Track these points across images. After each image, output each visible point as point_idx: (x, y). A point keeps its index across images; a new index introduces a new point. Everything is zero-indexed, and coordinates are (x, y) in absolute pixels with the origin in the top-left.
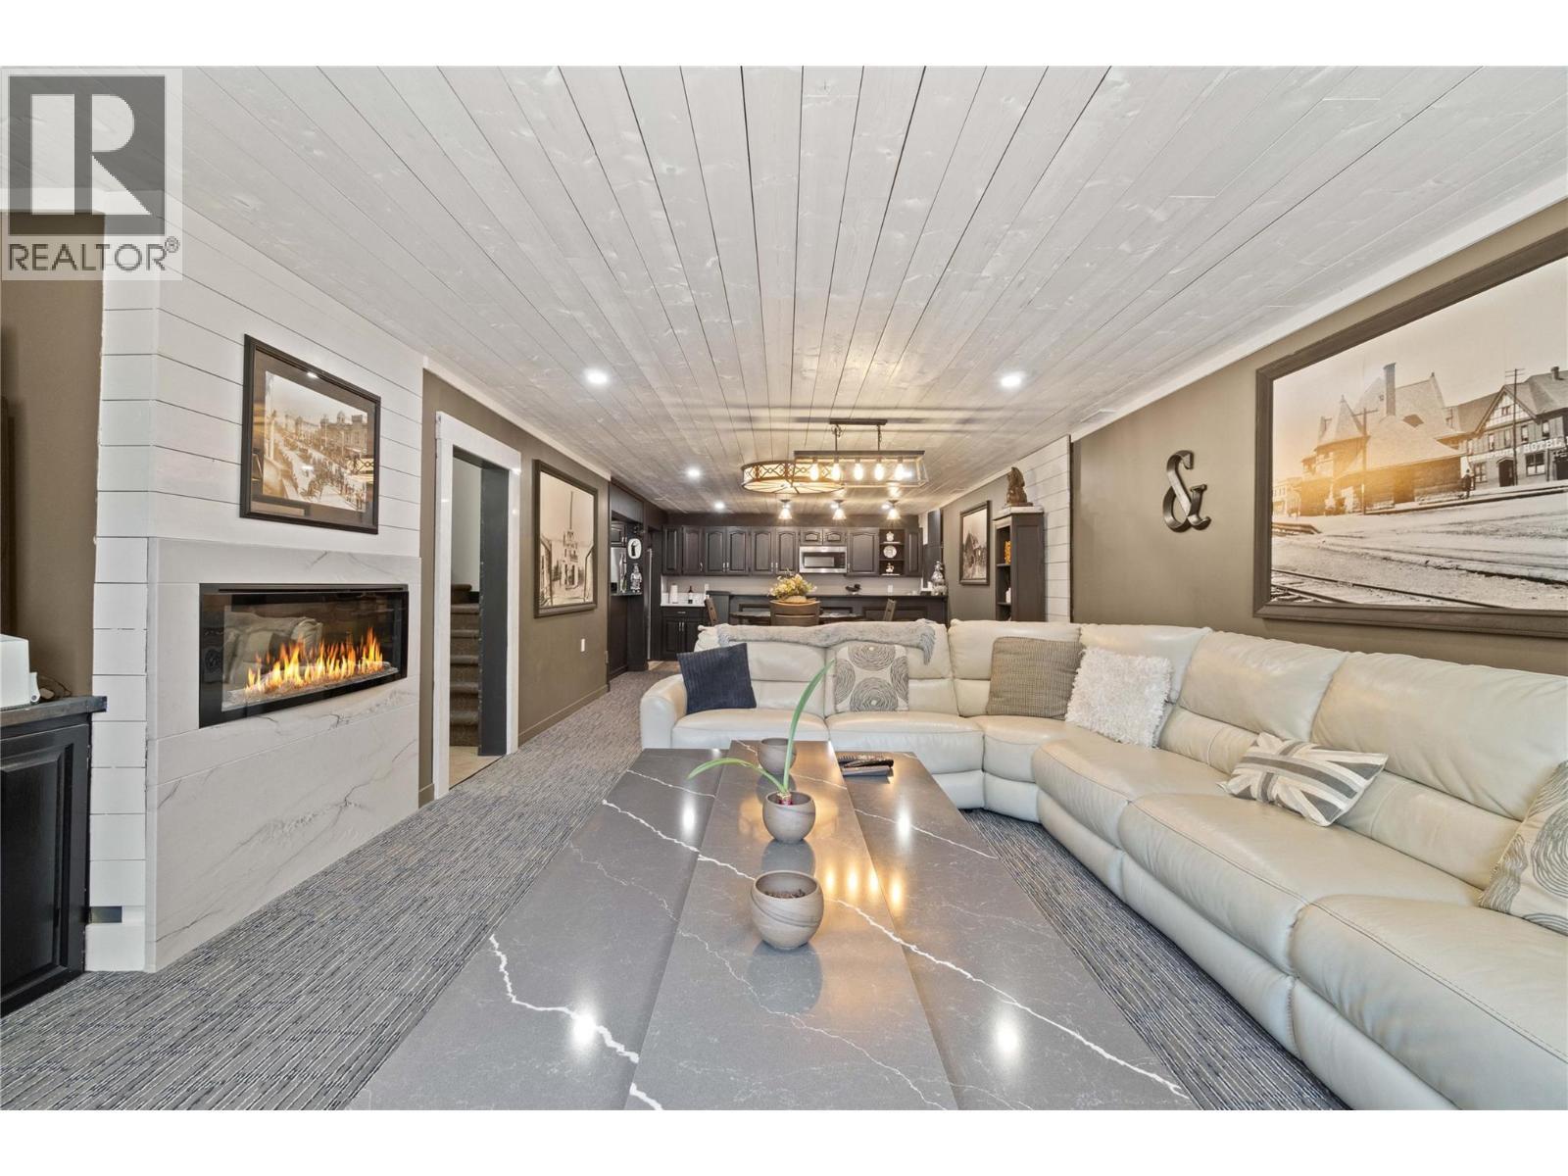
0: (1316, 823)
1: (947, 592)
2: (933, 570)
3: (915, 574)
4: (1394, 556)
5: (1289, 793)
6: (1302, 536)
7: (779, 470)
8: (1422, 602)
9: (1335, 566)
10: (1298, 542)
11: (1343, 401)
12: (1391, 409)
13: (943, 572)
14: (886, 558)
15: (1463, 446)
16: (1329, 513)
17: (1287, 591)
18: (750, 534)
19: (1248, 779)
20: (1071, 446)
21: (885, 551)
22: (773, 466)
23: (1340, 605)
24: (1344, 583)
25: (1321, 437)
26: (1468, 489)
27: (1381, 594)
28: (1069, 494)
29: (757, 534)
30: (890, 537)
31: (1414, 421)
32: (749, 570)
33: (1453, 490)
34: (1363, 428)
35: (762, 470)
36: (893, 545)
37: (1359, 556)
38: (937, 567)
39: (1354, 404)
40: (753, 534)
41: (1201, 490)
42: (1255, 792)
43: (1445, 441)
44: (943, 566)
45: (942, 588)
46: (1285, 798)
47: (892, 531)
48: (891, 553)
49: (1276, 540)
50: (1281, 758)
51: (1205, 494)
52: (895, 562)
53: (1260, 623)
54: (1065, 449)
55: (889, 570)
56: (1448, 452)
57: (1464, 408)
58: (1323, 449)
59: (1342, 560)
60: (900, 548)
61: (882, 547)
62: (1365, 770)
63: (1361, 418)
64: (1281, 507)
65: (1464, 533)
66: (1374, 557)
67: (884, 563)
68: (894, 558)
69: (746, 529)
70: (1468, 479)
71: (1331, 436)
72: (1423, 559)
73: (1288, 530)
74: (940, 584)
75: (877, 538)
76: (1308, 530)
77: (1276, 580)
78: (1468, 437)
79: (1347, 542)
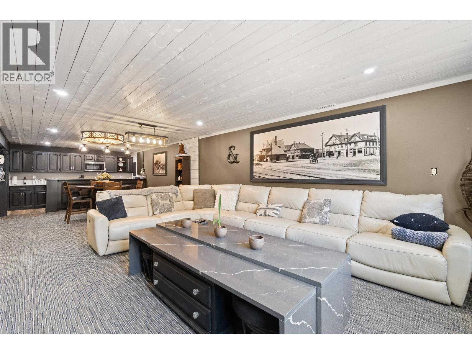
0: (276, 217)
1: (146, 178)
2: (141, 171)
3: (130, 172)
4: (276, 170)
5: (270, 214)
6: (260, 166)
7: (102, 135)
8: (281, 178)
9: (266, 172)
10: (259, 167)
11: (267, 141)
12: (276, 144)
13: (144, 171)
14: (119, 166)
15: (287, 152)
16: (265, 162)
17: (257, 176)
18: (60, 155)
19: (261, 212)
20: (199, 140)
21: (119, 164)
22: (100, 133)
23: (267, 179)
24: (267, 175)
25: (263, 147)
26: (288, 159)
27: (274, 177)
28: (198, 152)
29: (63, 156)
30: (121, 159)
31: (280, 147)
32: (60, 170)
33: (285, 159)
34: (271, 147)
35: (94, 134)
36: (122, 162)
37: (270, 170)
38: (142, 170)
39: (269, 142)
40: (62, 156)
41: (237, 155)
42: (263, 214)
43: (285, 151)
44: (144, 170)
45: (144, 177)
46: (269, 214)
47: (122, 158)
48: (121, 165)
49: (254, 166)
50: (267, 207)
51: (238, 156)
52: (122, 168)
53: (251, 183)
54: (198, 140)
55: (121, 170)
56: (285, 153)
57: (287, 146)
58: (264, 150)
59: (267, 171)
60: (125, 164)
61: (118, 163)
62: (280, 207)
63: (271, 145)
64: (255, 160)
65: (287, 167)
66: (273, 170)
67: (119, 168)
68: (123, 166)
69: (58, 154)
70: (288, 158)
71: (265, 148)
72: (281, 171)
73: (257, 164)
74: (144, 175)
75: (116, 160)
76: (261, 165)
77: (254, 174)
78: (288, 151)
79: (268, 167)
